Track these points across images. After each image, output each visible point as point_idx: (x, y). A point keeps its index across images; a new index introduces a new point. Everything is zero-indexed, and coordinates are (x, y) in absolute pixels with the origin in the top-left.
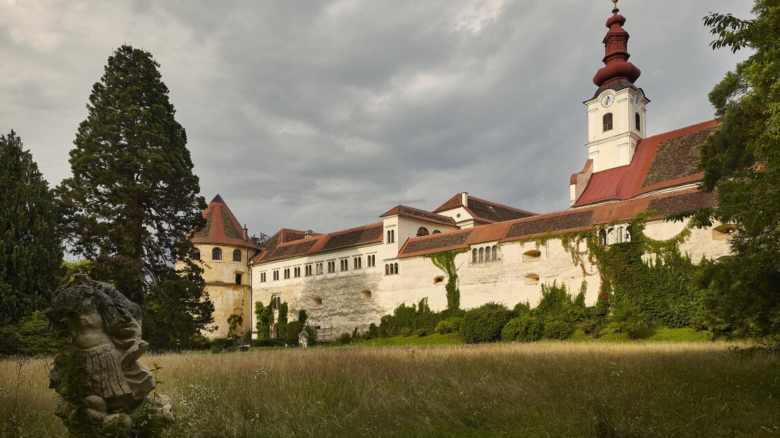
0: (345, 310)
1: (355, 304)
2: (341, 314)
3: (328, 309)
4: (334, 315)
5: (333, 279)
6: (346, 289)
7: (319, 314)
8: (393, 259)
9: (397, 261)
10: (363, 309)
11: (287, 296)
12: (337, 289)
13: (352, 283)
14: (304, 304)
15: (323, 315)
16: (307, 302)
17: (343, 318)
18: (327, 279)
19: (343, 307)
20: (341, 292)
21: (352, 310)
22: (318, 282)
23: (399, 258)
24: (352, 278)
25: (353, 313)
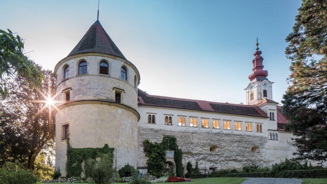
0: (239, 158)
1: (248, 154)
2: (235, 160)
3: (225, 155)
4: (231, 160)
5: (229, 135)
6: (240, 143)
7: (216, 159)
8: (275, 130)
9: (277, 132)
10: (254, 159)
11: (182, 140)
12: (232, 142)
13: (245, 140)
14: (201, 149)
15: (220, 159)
16: (205, 148)
17: (238, 163)
18: (223, 134)
19: (237, 155)
20: (236, 145)
21: (245, 159)
22: (215, 134)
23: (278, 130)
24: (245, 137)
25: (246, 161)
